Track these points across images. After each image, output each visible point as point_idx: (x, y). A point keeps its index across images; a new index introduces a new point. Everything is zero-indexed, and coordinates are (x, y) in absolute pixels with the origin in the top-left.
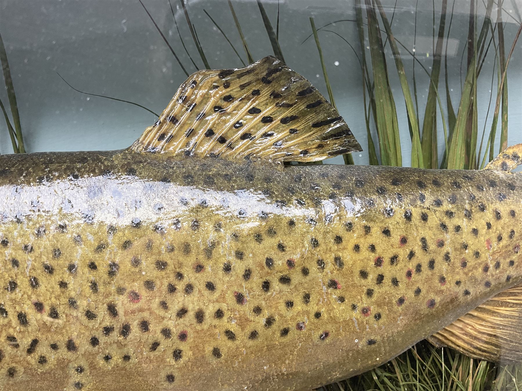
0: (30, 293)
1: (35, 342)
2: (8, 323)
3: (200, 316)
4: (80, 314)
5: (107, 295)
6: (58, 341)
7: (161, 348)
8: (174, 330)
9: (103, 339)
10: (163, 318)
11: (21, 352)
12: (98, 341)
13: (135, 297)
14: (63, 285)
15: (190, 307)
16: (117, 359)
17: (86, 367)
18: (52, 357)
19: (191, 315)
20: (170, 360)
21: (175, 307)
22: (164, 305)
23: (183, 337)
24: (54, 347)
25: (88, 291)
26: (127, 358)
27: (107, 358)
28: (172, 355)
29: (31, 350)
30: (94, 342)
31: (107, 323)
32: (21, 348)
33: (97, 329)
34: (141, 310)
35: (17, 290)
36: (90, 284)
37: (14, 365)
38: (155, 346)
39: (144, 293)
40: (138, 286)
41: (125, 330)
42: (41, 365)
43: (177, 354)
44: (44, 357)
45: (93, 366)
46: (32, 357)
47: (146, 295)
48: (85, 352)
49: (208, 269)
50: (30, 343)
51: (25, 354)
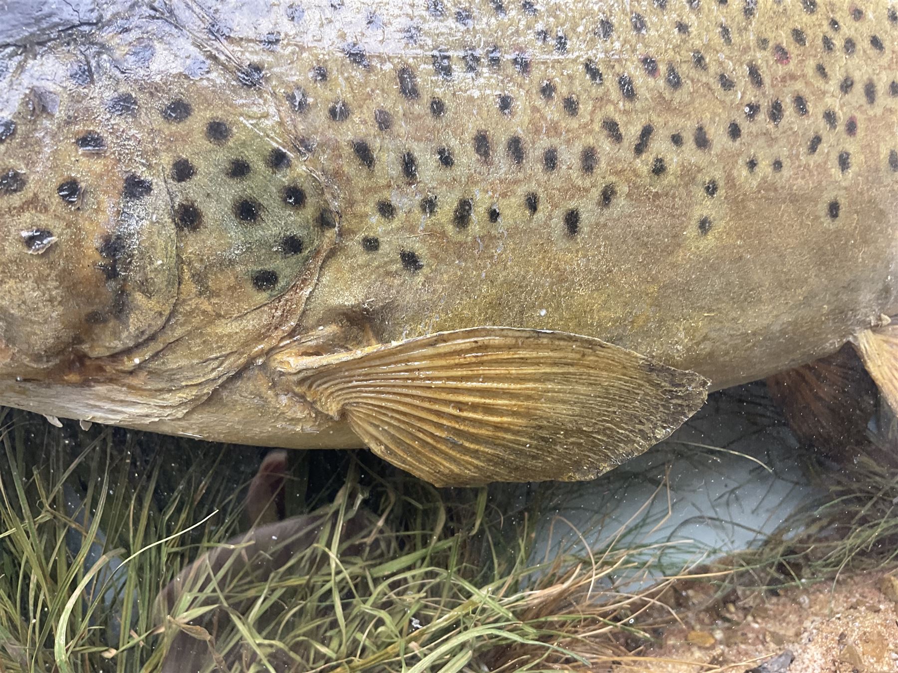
0: (634, 41)
1: (647, 132)
2: (604, 94)
3: (870, 92)
4: (712, 80)
5: (746, 49)
6: (682, 129)
7: (823, 147)
8: (840, 114)
9: (745, 127)
10: (824, 93)
11: (625, 152)
12: (740, 131)
13: (782, 54)
14: (682, 28)
15: (857, 76)
16: (764, 167)
17: (721, 183)
18: (674, 161)
19: (859, 89)
20: (835, 171)
21: (837, 76)
22: (821, 70)
23: (851, 128)
24: (677, 140)
25: (718, 40)
26: (778, 165)
27: (752, 164)
28: (837, 162)
29: (639, 149)
30: (735, 131)
31: (750, 97)
32: (625, 143)
33: (738, 107)
34: (793, 77)
35: (614, 35)
36: (720, 29)
37: (613, 179)
38: (816, 141)
39: (793, 49)
40: (784, 38)
41: (776, 112)
42: (656, 177)
43: (844, 162)
44: (661, 161)
45: (731, 181)
46: (642, 161)
47: (796, 52)
48: (722, 151)
49: (870, 15)
50: (640, 133)
51: (630, 155)
